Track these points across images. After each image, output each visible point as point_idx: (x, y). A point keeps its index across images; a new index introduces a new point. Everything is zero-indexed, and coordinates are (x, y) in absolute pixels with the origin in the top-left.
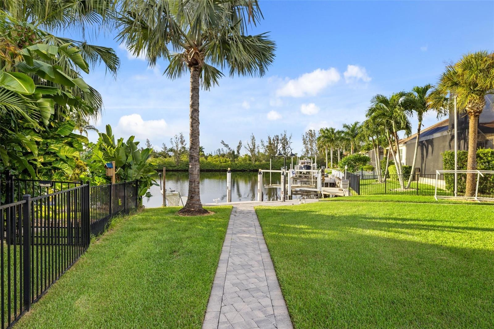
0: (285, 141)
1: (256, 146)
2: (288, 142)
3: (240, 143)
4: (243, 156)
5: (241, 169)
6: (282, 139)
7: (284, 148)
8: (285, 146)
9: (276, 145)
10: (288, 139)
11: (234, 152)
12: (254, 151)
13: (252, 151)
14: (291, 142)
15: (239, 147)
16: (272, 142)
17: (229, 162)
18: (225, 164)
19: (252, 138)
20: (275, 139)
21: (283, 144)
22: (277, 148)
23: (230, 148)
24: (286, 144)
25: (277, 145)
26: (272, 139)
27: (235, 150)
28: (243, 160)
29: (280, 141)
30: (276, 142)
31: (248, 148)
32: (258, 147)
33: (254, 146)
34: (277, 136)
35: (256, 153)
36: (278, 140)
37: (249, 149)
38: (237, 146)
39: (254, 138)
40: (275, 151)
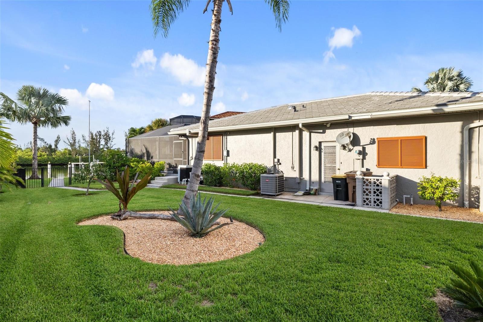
0: (107, 137)
1: (77, 141)
2: (111, 138)
3: (58, 138)
4: (62, 150)
5: (59, 163)
6: (105, 135)
7: (106, 144)
8: (107, 141)
9: (98, 140)
10: (111, 135)
11: (50, 146)
12: (74, 145)
13: (72, 145)
14: (113, 137)
15: (57, 141)
16: (94, 137)
17: (45, 156)
18: (40, 158)
19: (72, 133)
20: (97, 134)
21: (105, 139)
22: (100, 143)
23: (46, 142)
24: (108, 140)
25: (100, 140)
26: (94, 134)
27: (52, 145)
28: (62, 154)
29: (102, 137)
30: (98, 137)
31: (68, 142)
32: (79, 141)
33: (75, 141)
34: (99, 132)
35: (77, 147)
36: (100, 135)
37: (69, 144)
38: (55, 140)
39: (74, 133)
40: (98, 145)
